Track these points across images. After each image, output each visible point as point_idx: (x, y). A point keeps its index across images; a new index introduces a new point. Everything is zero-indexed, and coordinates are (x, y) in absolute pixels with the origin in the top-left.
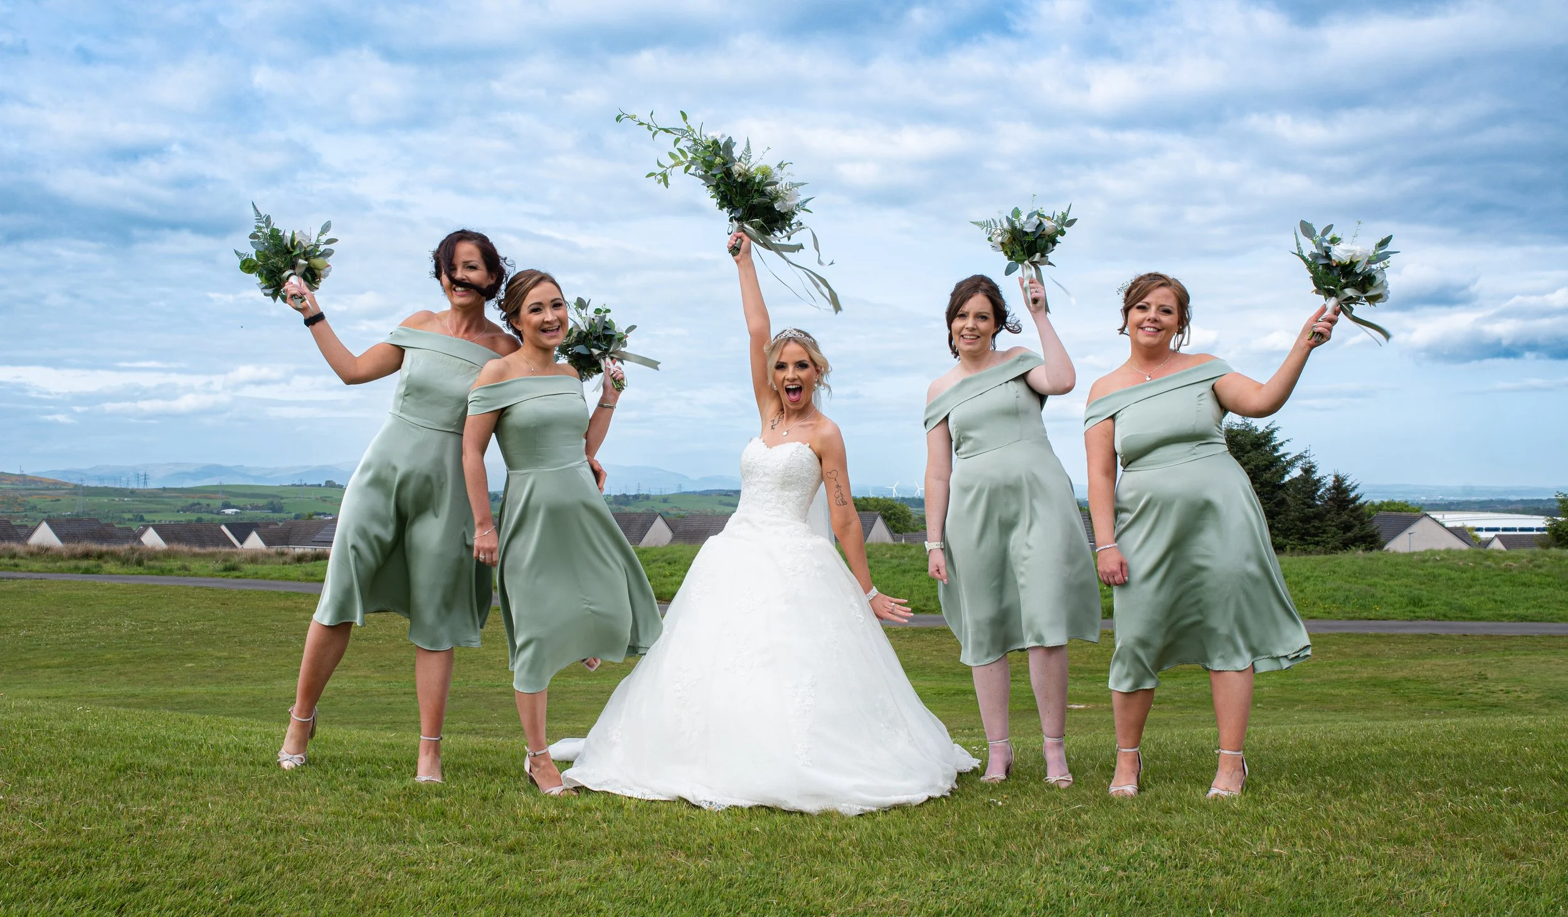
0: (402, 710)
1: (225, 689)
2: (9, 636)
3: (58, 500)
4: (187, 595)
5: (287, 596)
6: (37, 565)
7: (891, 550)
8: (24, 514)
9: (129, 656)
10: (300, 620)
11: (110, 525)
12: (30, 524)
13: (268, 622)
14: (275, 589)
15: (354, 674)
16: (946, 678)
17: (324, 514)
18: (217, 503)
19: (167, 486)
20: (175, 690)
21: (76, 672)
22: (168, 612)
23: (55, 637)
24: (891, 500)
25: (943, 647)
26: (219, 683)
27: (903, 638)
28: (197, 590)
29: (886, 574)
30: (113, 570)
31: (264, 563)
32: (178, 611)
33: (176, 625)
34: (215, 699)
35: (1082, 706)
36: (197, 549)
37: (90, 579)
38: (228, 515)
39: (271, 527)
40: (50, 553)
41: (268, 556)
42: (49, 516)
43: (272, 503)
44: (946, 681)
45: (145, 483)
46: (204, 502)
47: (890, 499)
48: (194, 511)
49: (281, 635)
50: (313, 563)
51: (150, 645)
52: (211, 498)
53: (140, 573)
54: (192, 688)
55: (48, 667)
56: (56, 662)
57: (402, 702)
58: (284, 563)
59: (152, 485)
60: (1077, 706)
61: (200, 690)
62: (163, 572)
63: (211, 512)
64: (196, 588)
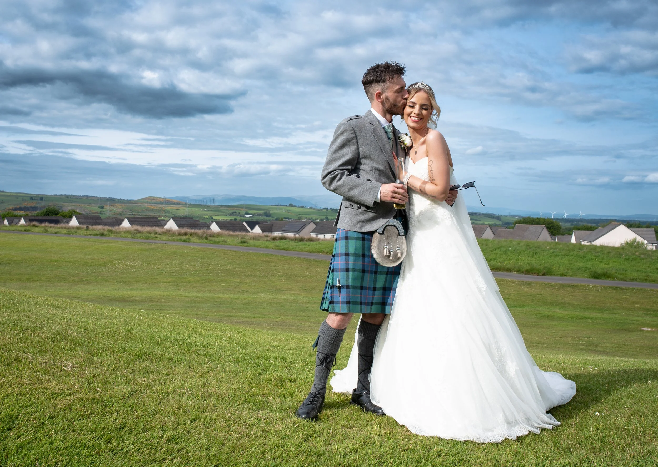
0: (312, 311)
1: (237, 296)
2: (150, 268)
3: (178, 209)
4: (224, 253)
5: (267, 255)
6: (164, 238)
7: (550, 245)
8: (165, 215)
9: (198, 279)
10: (272, 266)
11: (198, 221)
12: (166, 219)
13: (258, 267)
14: (261, 252)
15: (293, 292)
16: (576, 310)
17: (288, 218)
18: (243, 212)
19: (223, 204)
20: (215, 296)
21: (176, 285)
22: (216, 260)
23: (169, 269)
24: (552, 219)
25: (575, 294)
26: (234, 293)
27: (555, 288)
28: (229, 251)
29: (547, 256)
30: (195, 241)
31: (259, 240)
32: (220, 260)
33: (218, 266)
34: (232, 301)
35: (649, 329)
36: (231, 233)
37: (185, 245)
38: (247, 217)
39: (265, 223)
40: (171, 232)
41: (261, 237)
42: (175, 216)
43: (266, 213)
44: (576, 311)
45: (214, 203)
46: (238, 212)
47: (550, 219)
48: (233, 215)
49: (263, 273)
50: (279, 241)
51: (207, 275)
52: (241, 210)
53: (206, 243)
54: (223, 295)
55: (165, 282)
56: (168, 280)
57: (313, 307)
58: (267, 241)
59: (217, 204)
60: (646, 329)
61: (226, 296)
62: (215, 242)
63: (241, 216)
64: (228, 250)
